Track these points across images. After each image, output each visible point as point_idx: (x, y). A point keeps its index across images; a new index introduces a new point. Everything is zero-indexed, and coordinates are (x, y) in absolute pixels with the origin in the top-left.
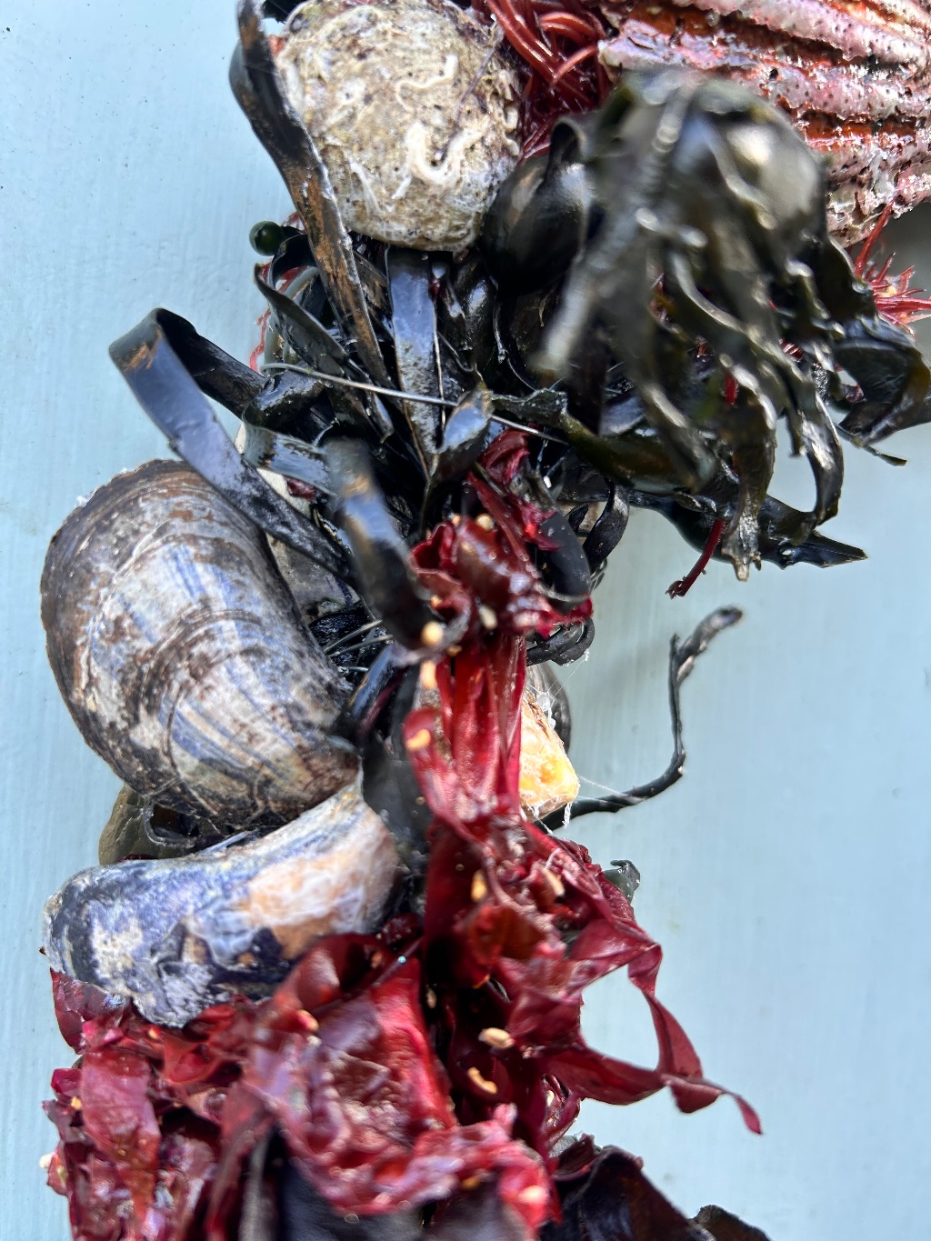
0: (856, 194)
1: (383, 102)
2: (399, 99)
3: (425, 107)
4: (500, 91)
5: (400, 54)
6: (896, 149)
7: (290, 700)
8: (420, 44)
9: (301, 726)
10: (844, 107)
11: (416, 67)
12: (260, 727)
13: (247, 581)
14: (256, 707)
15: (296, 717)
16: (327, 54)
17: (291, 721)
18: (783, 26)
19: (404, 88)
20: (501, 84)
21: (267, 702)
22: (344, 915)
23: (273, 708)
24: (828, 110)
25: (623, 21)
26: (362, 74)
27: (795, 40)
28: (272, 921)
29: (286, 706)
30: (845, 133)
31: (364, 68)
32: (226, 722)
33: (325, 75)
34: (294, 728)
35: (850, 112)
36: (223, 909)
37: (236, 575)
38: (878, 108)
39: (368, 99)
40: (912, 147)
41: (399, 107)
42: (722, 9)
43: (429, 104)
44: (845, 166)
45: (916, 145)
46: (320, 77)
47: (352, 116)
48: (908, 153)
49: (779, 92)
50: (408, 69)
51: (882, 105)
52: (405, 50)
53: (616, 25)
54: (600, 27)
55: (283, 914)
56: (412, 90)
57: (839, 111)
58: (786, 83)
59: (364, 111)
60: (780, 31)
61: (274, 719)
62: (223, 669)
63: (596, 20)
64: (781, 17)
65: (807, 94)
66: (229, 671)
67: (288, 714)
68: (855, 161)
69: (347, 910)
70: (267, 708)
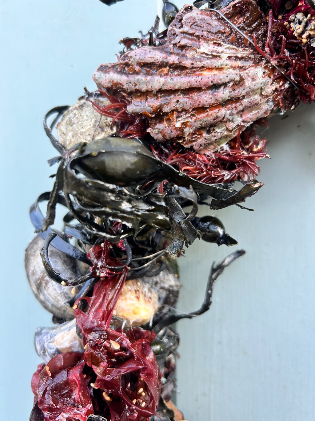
0: (225, 125)
1: (76, 137)
2: (79, 135)
3: (86, 136)
4: (108, 124)
5: (80, 123)
6: (234, 108)
7: (65, 291)
8: (85, 118)
9: (67, 298)
10: (206, 104)
11: (84, 125)
12: (59, 298)
13: (58, 260)
14: (58, 293)
15: (66, 295)
16: (65, 127)
17: (65, 296)
18: (177, 87)
19: (80, 132)
20: (108, 122)
21: (59, 292)
22: (74, 347)
23: (61, 293)
24: (201, 106)
25: (132, 100)
26: (72, 130)
27: (182, 90)
28: (59, 347)
29: (64, 293)
30: (211, 110)
31: (72, 129)
32: (53, 296)
33: (65, 132)
34: (66, 298)
35: (210, 104)
36: (49, 342)
37: (55, 259)
38: (221, 99)
39: (73, 137)
40: (241, 106)
41: (80, 137)
42: (156, 89)
43: (87, 135)
44: (214, 120)
45: (242, 105)
46: (64, 133)
47: (71, 142)
48: (241, 108)
49: (180, 106)
50: (82, 126)
51: (222, 98)
52: (81, 121)
53: (130, 101)
54: (127, 102)
55: (61, 345)
56: (83, 132)
57: (205, 105)
58: (182, 103)
59: (73, 140)
60: (176, 89)
61: (61, 296)
62: (51, 283)
63: (125, 101)
64: (175, 85)
65: (191, 104)
66: (52, 284)
67: (64, 295)
68: (217, 117)
69: (75, 346)
70: (60, 293)
